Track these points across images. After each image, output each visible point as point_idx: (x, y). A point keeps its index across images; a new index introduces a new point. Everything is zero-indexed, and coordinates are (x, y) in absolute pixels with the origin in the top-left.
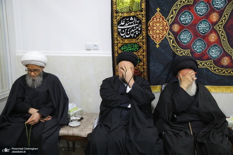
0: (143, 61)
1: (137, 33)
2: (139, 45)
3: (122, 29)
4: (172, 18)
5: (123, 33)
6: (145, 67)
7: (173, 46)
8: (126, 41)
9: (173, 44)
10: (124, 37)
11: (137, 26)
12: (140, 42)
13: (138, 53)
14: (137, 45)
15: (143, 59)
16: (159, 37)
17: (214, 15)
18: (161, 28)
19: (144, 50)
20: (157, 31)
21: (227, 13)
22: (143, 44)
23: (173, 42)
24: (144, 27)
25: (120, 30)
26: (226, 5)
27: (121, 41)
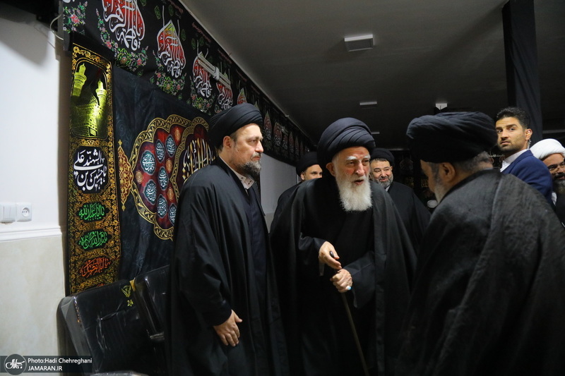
0: (113, 237)
1: (101, 183)
2: (104, 206)
3: (81, 172)
4: (134, 160)
5: (81, 181)
6: (117, 249)
7: (140, 208)
8: (88, 198)
9: (139, 204)
10: (84, 189)
11: (101, 168)
12: (107, 200)
13: (104, 222)
14: (102, 206)
15: (114, 234)
16: (124, 191)
17: (169, 162)
18: (125, 175)
19: (113, 216)
20: (122, 181)
21: (177, 161)
22: (112, 204)
23: (138, 202)
24: (112, 170)
25: (76, 173)
26: (175, 151)
27: (79, 199)
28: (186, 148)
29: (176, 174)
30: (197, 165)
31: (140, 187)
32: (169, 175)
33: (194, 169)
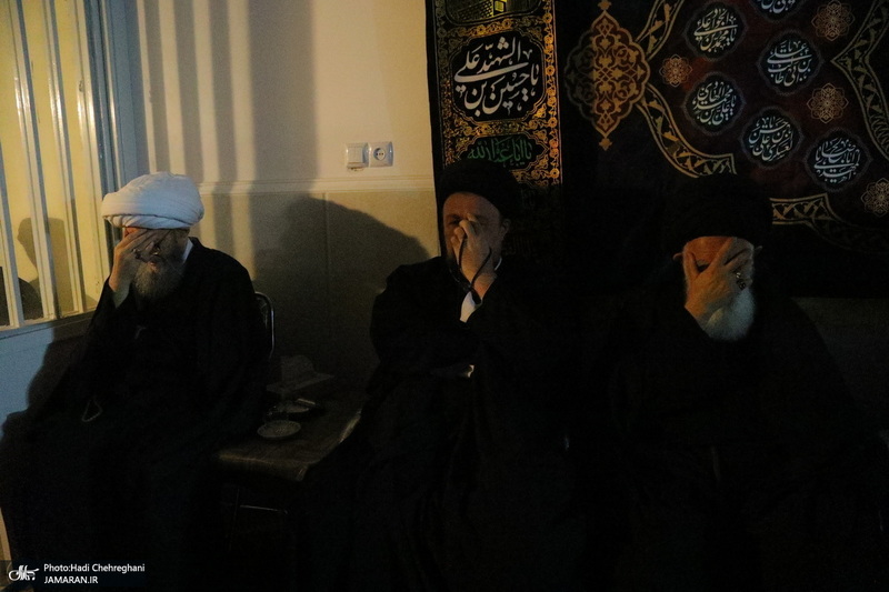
1: (525, 98)
2: (533, 141)
3: (470, 86)
5: (472, 99)
7: (668, 143)
8: (486, 129)
10: (478, 113)
11: (526, 70)
12: (539, 129)
13: (530, 172)
14: (528, 141)
16: (612, 108)
18: (618, 74)
19: (551, 160)
22: (550, 137)
23: (665, 128)
24: (550, 71)
25: (462, 89)
27: (469, 131)
31: (674, 96)
32: (830, 48)
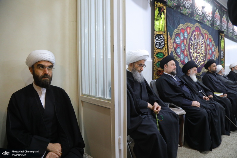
1: (163, 46)
2: (163, 54)
3: (157, 42)
4: (173, 39)
5: (157, 45)
7: (175, 56)
8: (159, 51)
9: (175, 55)
10: (158, 48)
11: (163, 41)
12: (164, 52)
16: (170, 50)
17: (185, 41)
18: (170, 44)
20: (169, 46)
21: (188, 40)
22: (166, 53)
24: (166, 42)
25: (156, 43)
26: (188, 36)
27: (156, 51)
28: (192, 36)
29: (188, 45)
30: (196, 42)
31: (175, 49)
32: (185, 45)
33: (195, 44)
